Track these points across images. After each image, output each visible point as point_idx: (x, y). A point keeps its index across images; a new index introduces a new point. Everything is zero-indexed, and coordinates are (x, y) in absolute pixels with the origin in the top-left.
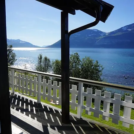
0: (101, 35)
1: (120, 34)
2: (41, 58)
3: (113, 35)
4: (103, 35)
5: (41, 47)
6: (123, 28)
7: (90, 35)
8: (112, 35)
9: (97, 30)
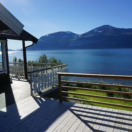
0: (75, 37)
1: (91, 35)
2: (16, 60)
3: (86, 37)
4: (76, 37)
5: (15, 50)
6: (94, 30)
7: (64, 37)
8: (84, 37)
9: (70, 32)
